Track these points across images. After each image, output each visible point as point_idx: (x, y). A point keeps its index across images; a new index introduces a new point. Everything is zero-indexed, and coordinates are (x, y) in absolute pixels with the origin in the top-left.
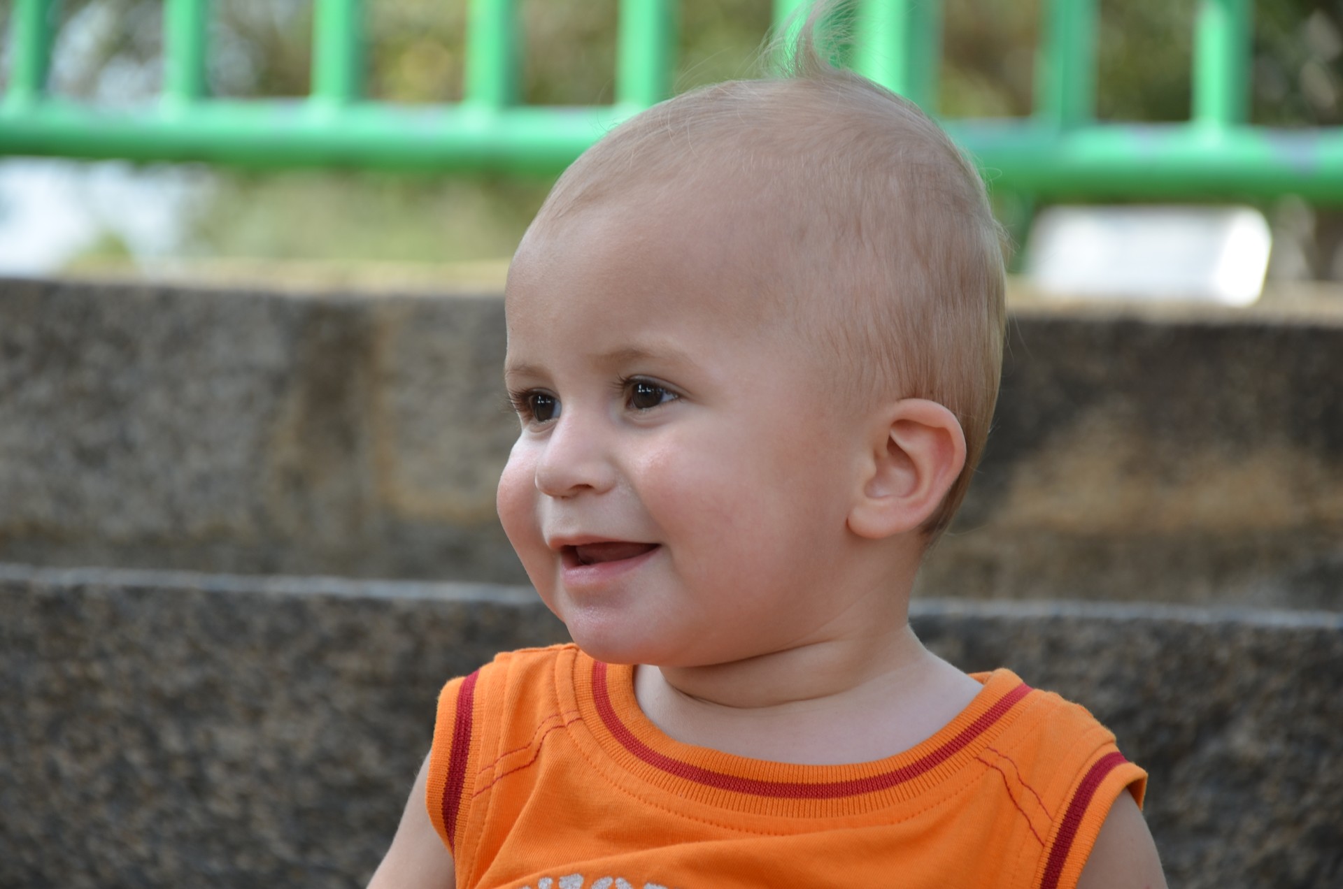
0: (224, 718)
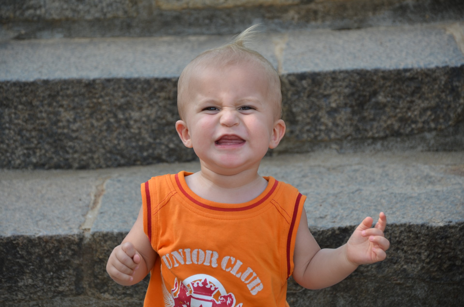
0: (133, 110)
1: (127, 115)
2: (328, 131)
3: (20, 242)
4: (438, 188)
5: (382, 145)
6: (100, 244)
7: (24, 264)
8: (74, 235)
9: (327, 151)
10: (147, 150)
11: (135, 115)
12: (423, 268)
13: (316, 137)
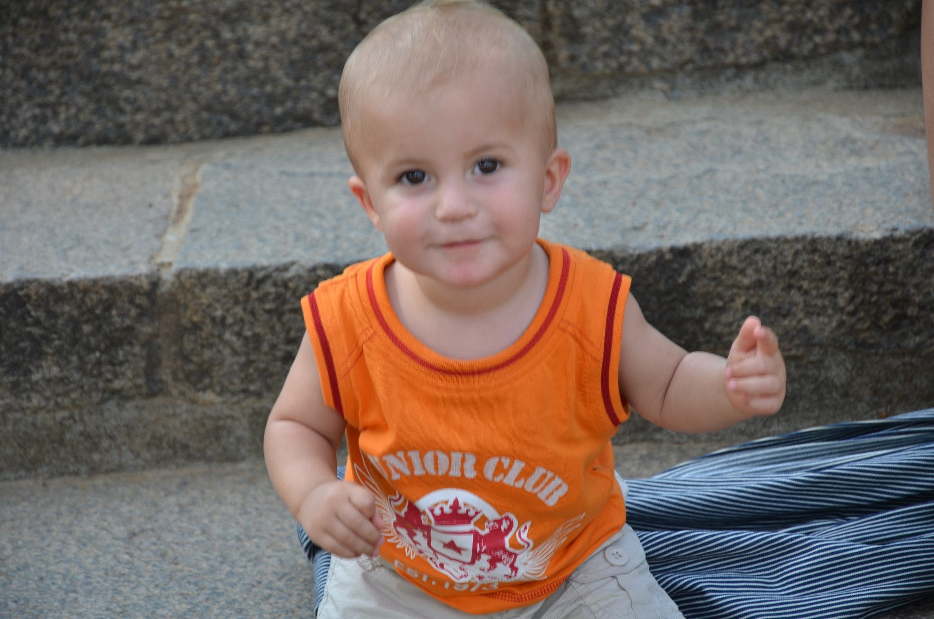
1: (240, 32)
2: (646, 54)
3: (32, 293)
4: (869, 162)
5: (756, 80)
6: (193, 292)
7: (43, 337)
8: (140, 275)
9: (644, 95)
10: (282, 103)
11: (257, 31)
12: (841, 324)
13: (621, 67)
